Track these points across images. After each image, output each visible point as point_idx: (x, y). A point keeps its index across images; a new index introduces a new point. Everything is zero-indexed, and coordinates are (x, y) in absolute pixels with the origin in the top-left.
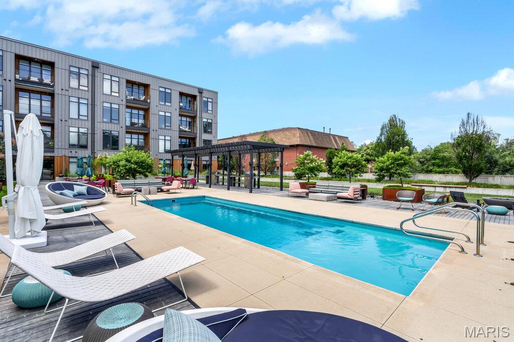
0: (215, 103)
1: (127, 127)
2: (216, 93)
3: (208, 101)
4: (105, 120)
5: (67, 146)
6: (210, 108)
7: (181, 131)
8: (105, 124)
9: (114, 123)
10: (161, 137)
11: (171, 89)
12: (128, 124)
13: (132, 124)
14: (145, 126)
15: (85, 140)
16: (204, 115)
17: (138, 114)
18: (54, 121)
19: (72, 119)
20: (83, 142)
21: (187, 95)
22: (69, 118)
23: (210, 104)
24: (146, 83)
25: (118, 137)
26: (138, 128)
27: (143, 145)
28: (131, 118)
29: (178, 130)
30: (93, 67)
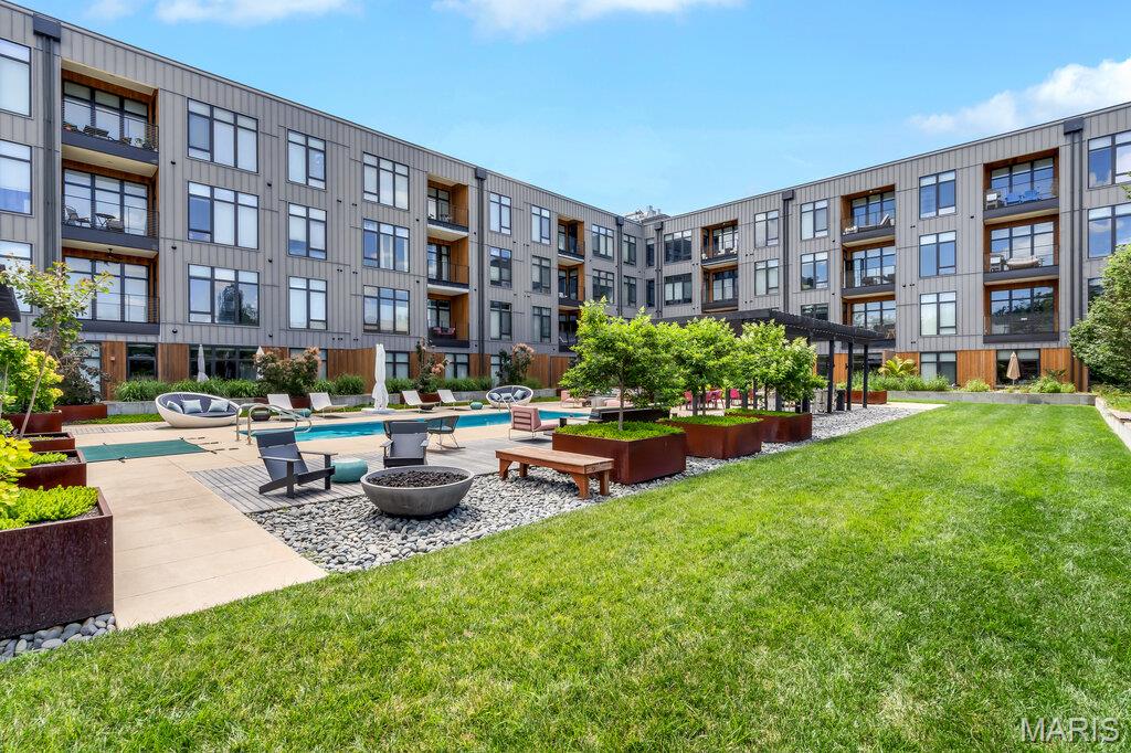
3: (1113, 146)
7: (994, 270)
8: (803, 295)
9: (821, 290)
11: (955, 170)
13: (865, 281)
16: (1095, 197)
17: (882, 256)
19: (759, 296)
21: (1029, 160)
22: (756, 297)
24: (885, 184)
26: (873, 289)
28: (865, 268)
29: (980, 268)
30: (784, 200)
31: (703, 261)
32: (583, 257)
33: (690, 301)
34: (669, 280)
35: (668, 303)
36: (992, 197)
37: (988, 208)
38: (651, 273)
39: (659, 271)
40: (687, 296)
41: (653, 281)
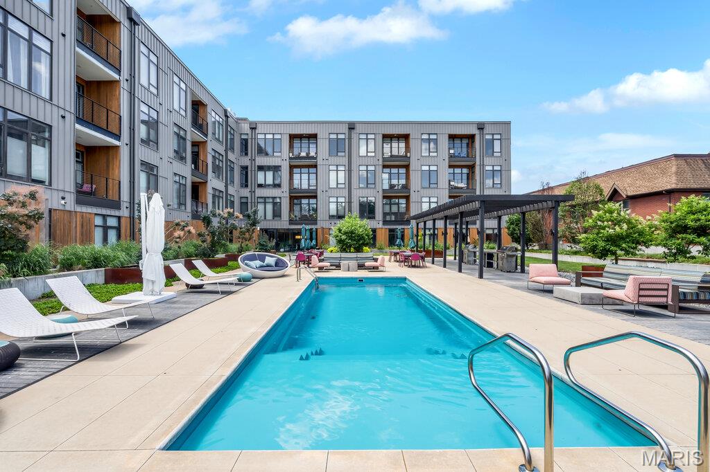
0: (506, 140)
1: (384, 191)
2: (508, 123)
3: (493, 139)
4: (361, 186)
5: (328, 218)
6: (497, 147)
7: (452, 188)
8: (361, 190)
9: (371, 188)
10: (424, 200)
11: (436, 134)
12: (386, 187)
13: (392, 186)
14: (406, 187)
15: (343, 210)
16: (487, 160)
17: (398, 173)
18: (317, 193)
19: (332, 188)
20: (341, 213)
21: (461, 137)
22: (330, 188)
23: (497, 144)
24: (405, 133)
25: (374, 203)
26: (398, 191)
27: (405, 211)
28: (390, 179)
29: (447, 187)
30: (349, 128)
31: (290, 158)
32: (206, 135)
33: (279, 186)
34: (261, 168)
35: (260, 186)
36: (452, 151)
37: (451, 156)
38: (245, 161)
39: (253, 160)
40: (277, 182)
41: (247, 167)
